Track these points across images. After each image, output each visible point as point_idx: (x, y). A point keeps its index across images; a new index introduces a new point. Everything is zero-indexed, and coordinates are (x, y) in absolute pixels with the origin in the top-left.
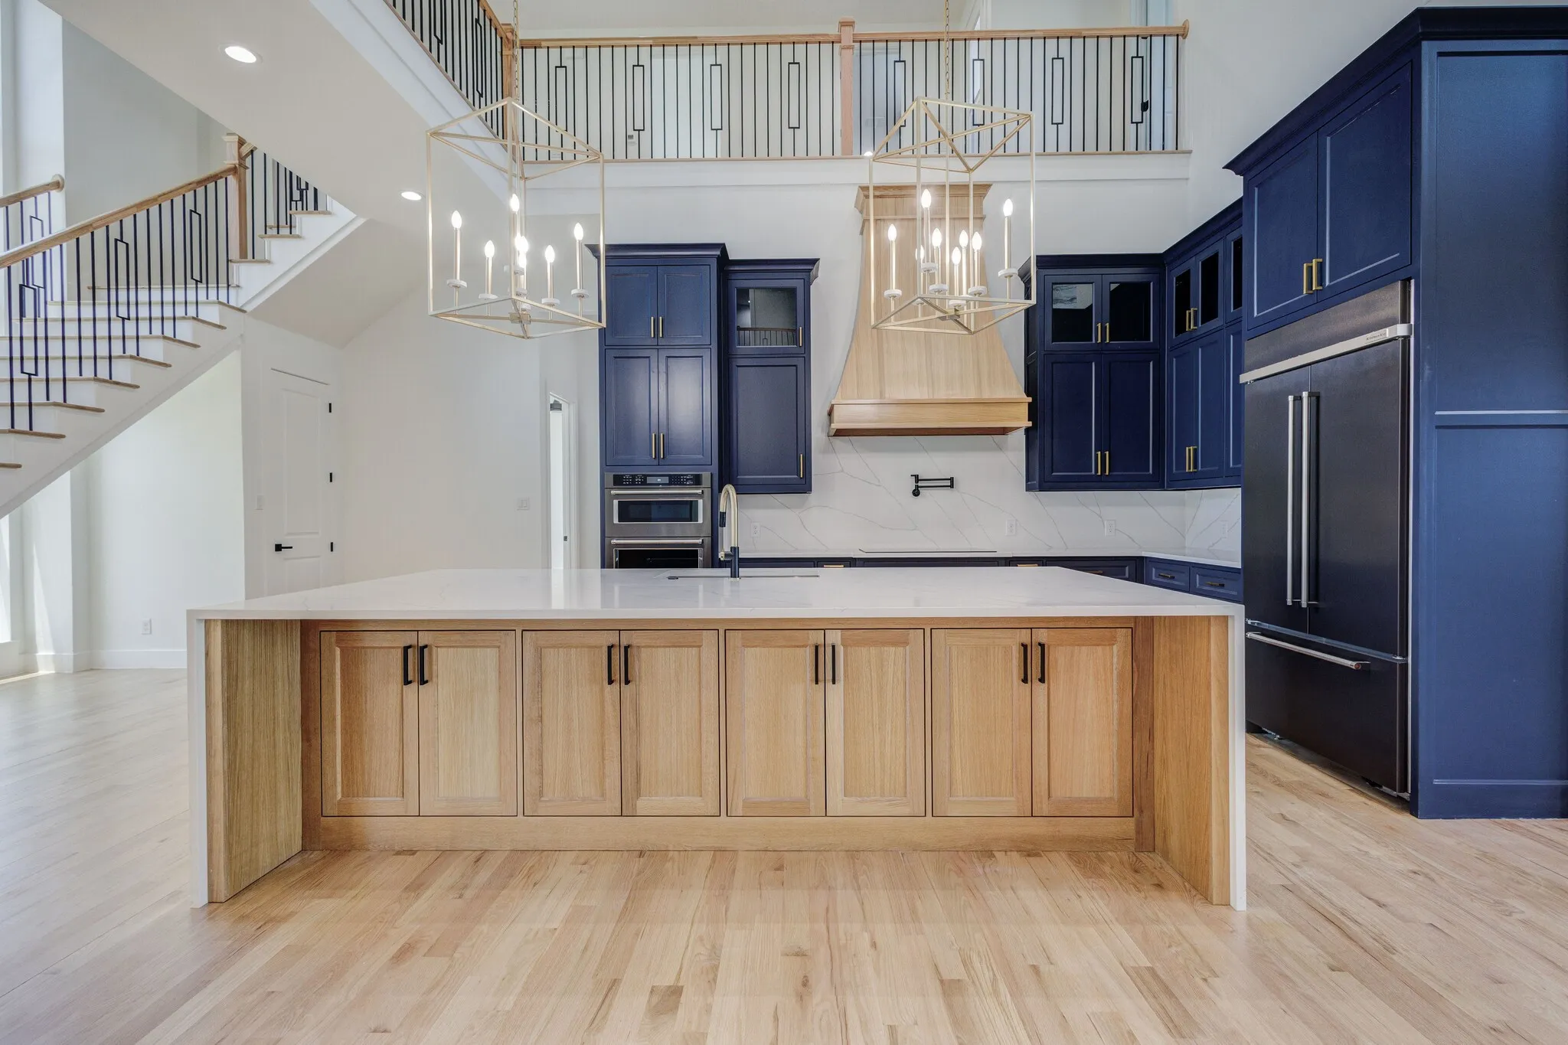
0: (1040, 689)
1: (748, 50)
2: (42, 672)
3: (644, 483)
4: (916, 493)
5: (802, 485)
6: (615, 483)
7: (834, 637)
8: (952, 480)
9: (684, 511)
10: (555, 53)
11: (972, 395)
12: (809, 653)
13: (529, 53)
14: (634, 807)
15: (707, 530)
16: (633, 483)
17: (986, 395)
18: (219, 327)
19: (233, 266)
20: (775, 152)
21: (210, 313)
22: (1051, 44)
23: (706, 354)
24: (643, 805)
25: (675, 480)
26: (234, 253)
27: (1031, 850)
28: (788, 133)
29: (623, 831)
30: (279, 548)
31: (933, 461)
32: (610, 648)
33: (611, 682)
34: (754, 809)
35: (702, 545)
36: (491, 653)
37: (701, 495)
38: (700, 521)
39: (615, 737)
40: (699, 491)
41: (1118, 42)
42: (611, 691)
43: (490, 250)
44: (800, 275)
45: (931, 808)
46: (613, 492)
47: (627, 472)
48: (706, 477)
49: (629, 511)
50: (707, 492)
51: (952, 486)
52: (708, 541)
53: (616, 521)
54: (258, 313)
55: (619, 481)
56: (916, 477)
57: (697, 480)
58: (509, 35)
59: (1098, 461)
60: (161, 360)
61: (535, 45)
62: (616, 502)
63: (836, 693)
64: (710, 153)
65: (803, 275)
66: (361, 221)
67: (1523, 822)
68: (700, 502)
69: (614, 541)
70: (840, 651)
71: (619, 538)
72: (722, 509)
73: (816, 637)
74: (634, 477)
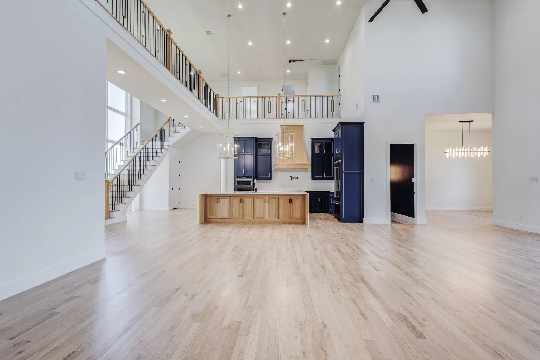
0: (291, 204)
1: (261, 98)
2: (133, 210)
3: (242, 178)
4: (291, 180)
5: (270, 178)
6: (237, 178)
7: (267, 198)
8: (298, 177)
9: (249, 183)
10: (226, 99)
11: (299, 163)
12: (264, 200)
13: (221, 99)
14: (243, 218)
15: (253, 186)
16: (240, 178)
17: (302, 163)
18: (167, 149)
19: (168, 138)
20: (266, 117)
21: (165, 147)
22: (317, 97)
23: (253, 155)
24: (244, 217)
25: (247, 177)
26: (168, 136)
27: (290, 223)
28: (268, 114)
29: (242, 220)
30: (173, 189)
31: (294, 174)
32: (241, 199)
33: (241, 203)
34: (258, 218)
35: (252, 189)
36: (227, 199)
37: (252, 180)
38: (251, 184)
39: (241, 209)
40: (251, 179)
41: (329, 97)
42: (241, 204)
43: (225, 149)
44: (269, 141)
45: (279, 218)
46: (236, 179)
47: (239, 176)
48: (252, 177)
49: (239, 183)
50: (253, 179)
51: (298, 179)
52: (253, 188)
53: (237, 184)
54: (172, 146)
55: (237, 177)
56: (291, 177)
57: (251, 177)
58: (218, 96)
59: (323, 175)
60: (160, 156)
61: (223, 98)
62: (237, 181)
63: (267, 204)
64: (254, 118)
65: (270, 141)
66: (191, 130)
67: (354, 223)
68: (251, 181)
69: (236, 188)
70: (268, 199)
71: (237, 187)
72: (255, 183)
73: (265, 198)
74: (240, 177)
